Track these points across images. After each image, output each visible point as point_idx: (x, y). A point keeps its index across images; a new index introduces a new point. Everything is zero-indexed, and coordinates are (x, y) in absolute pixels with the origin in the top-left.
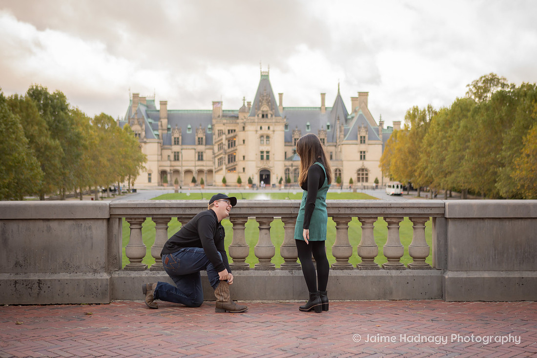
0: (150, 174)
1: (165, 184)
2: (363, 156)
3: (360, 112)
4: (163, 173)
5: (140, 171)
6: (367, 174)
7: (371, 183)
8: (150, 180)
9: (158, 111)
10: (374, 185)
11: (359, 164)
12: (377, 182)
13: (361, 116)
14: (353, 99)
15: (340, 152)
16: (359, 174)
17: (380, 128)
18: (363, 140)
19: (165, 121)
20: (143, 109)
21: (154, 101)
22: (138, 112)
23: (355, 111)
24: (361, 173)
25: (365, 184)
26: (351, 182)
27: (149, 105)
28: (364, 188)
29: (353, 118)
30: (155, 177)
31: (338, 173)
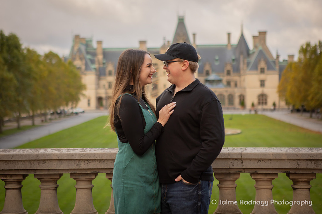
0: (89, 101)
1: (102, 109)
2: (262, 84)
3: (260, 48)
4: (100, 99)
5: (81, 98)
6: (266, 99)
7: (270, 105)
8: (89, 104)
9: (95, 49)
10: (272, 108)
11: (259, 91)
12: (274, 104)
13: (261, 52)
14: (254, 37)
15: (244, 80)
16: (259, 99)
17: (277, 61)
18: (262, 71)
19: (100, 57)
20: (83, 48)
21: (91, 41)
22: (79, 50)
23: (255, 47)
24: (261, 98)
25: (265, 107)
26: (253, 105)
27: (87, 44)
28: (264, 110)
29: (254, 53)
30: (94, 102)
31: (242, 98)
